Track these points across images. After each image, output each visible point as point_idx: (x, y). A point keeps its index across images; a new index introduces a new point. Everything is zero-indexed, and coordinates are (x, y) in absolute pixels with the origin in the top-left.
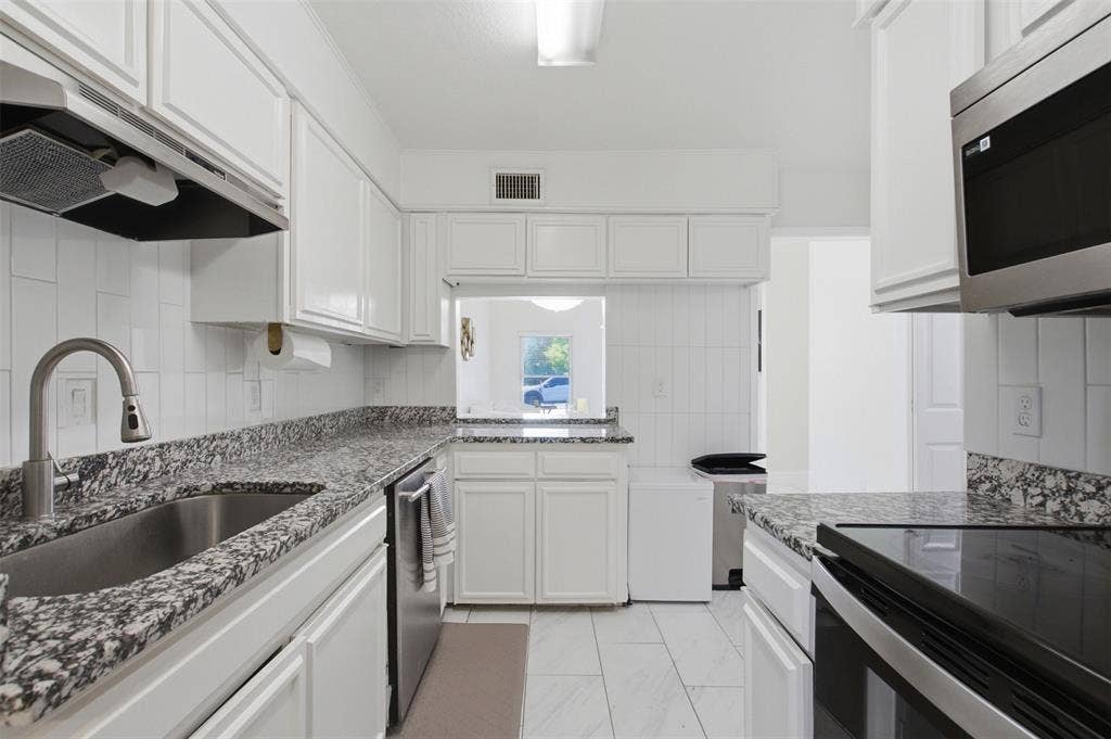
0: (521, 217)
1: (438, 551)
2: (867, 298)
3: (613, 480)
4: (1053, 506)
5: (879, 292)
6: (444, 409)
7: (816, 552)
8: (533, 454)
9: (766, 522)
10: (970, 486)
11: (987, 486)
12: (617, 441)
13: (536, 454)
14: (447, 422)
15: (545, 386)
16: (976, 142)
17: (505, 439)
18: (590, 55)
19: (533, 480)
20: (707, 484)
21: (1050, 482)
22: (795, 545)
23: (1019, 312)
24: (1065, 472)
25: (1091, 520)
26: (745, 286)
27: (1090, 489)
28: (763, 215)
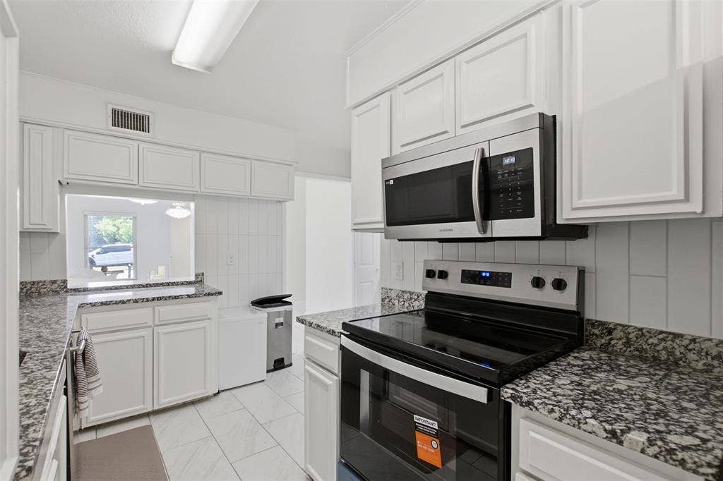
0: (136, 143)
1: (91, 386)
2: (350, 226)
3: (209, 319)
4: (406, 305)
5: (355, 224)
6: (54, 282)
7: (342, 333)
8: (151, 309)
9: (318, 326)
10: (382, 301)
11: (388, 300)
12: (212, 295)
13: (154, 309)
14: (57, 292)
15: (98, 253)
16: (389, 180)
17: (129, 301)
18: (209, 68)
19: (150, 327)
20: (263, 314)
21: (406, 296)
22: (332, 332)
23: (400, 240)
24: (410, 292)
25: (416, 308)
26: (280, 202)
27: (416, 297)
28: (290, 165)
